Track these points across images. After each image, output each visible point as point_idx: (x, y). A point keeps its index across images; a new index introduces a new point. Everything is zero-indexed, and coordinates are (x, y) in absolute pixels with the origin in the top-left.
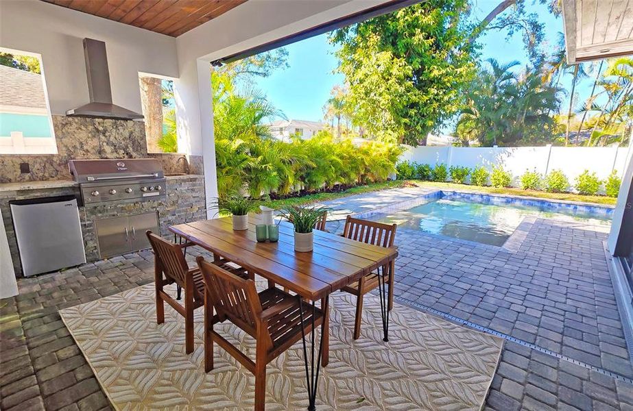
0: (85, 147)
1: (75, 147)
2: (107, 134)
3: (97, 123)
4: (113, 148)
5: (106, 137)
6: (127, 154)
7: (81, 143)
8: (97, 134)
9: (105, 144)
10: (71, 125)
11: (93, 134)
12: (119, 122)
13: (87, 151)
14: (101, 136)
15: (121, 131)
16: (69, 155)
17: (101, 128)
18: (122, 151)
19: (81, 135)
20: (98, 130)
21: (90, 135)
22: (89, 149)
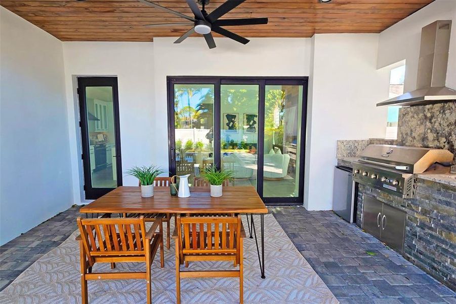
0: (413, 134)
1: (407, 134)
2: (433, 120)
3: (427, 110)
4: (435, 135)
5: (431, 123)
6: (448, 143)
7: (412, 131)
8: (425, 121)
9: (429, 131)
10: (408, 114)
11: (422, 121)
12: (447, 105)
13: (414, 138)
14: (428, 124)
15: (448, 115)
16: (402, 141)
17: (429, 115)
18: (444, 140)
19: (413, 123)
20: (426, 116)
21: (419, 122)
22: (416, 136)
